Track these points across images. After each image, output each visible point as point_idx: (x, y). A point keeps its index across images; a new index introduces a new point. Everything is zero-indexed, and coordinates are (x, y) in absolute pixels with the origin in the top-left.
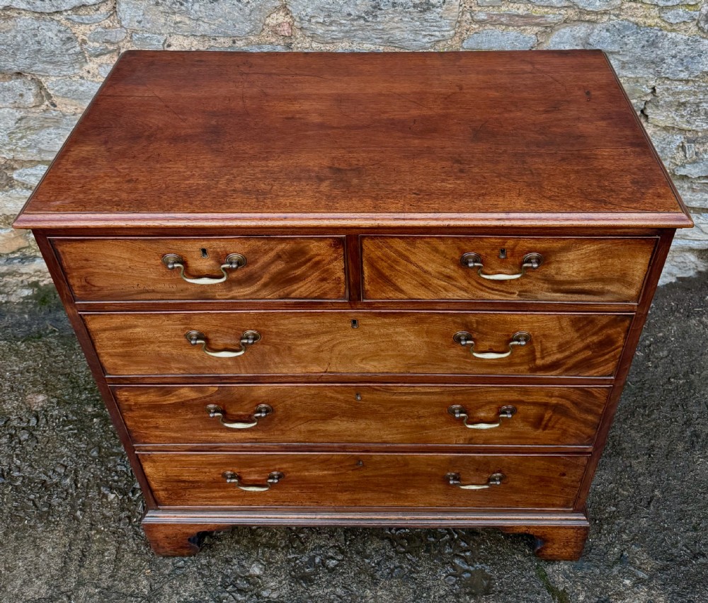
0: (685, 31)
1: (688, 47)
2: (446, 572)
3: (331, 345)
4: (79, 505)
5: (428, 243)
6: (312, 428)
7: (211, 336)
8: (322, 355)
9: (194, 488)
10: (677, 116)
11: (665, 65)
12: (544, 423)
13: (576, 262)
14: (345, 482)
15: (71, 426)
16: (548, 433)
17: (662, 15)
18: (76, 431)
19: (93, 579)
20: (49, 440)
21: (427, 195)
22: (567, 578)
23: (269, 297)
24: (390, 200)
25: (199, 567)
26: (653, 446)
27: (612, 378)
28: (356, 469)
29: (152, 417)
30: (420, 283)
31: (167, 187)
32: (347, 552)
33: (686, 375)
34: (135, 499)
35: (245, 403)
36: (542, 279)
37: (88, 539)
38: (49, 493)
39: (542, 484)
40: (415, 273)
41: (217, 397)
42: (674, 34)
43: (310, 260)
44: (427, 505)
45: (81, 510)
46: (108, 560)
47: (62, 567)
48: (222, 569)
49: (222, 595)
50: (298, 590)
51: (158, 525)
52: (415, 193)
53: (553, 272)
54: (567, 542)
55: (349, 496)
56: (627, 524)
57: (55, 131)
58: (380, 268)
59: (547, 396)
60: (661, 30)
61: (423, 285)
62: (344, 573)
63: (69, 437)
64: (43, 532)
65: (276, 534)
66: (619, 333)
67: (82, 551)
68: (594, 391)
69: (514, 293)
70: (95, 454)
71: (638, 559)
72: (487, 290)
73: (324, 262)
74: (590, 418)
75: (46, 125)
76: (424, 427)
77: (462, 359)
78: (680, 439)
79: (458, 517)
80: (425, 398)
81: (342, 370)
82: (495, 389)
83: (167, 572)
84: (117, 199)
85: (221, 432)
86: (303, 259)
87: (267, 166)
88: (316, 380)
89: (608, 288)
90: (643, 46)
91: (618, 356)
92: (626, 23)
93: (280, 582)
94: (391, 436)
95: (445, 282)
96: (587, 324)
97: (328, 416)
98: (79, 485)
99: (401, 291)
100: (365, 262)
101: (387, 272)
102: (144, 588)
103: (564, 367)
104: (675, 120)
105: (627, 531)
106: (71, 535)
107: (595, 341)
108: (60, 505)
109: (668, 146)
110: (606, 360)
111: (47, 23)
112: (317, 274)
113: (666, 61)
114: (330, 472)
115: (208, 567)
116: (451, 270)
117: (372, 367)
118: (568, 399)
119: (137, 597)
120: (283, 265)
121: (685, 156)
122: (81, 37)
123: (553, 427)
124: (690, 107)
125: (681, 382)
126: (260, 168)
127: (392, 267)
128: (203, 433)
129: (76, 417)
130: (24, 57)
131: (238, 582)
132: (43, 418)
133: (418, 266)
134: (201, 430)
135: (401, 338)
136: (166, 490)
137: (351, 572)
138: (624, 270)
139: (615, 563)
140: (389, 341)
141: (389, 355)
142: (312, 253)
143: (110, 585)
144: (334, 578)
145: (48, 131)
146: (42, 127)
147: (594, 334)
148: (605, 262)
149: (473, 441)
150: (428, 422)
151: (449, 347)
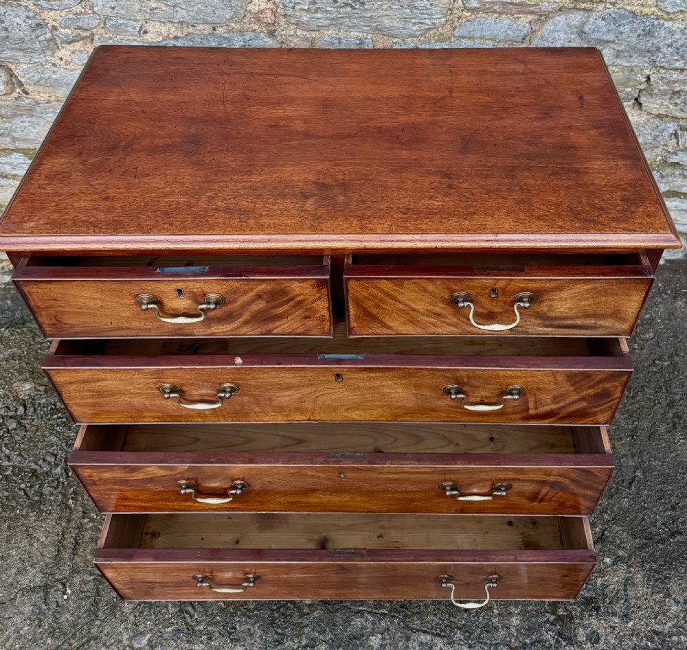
0: (682, 20)
1: (684, 37)
3: (314, 396)
4: (71, 494)
5: (415, 283)
10: (671, 104)
11: (660, 54)
13: (569, 301)
15: (60, 415)
17: (659, 4)
18: (64, 420)
20: (38, 429)
21: (415, 214)
23: (250, 333)
24: (376, 220)
26: (636, 428)
30: (409, 320)
31: (146, 206)
33: (670, 357)
36: (534, 316)
37: (80, 527)
38: (40, 482)
40: (403, 311)
42: (670, 23)
43: (292, 299)
45: (73, 498)
47: (56, 555)
52: (401, 212)
53: (545, 309)
56: (608, 504)
57: (28, 119)
58: (366, 307)
60: (657, 19)
61: (411, 322)
63: (58, 425)
64: (35, 521)
67: (76, 540)
71: (618, 538)
73: (307, 302)
75: (19, 113)
78: (664, 419)
81: (326, 418)
84: (93, 219)
86: (285, 299)
87: (250, 182)
89: (601, 322)
90: (639, 35)
92: (623, 12)
95: (434, 319)
99: (389, 327)
100: (350, 302)
101: (374, 311)
104: (669, 108)
106: (64, 524)
108: (51, 494)
109: (661, 134)
111: (15, 9)
112: (300, 312)
113: (662, 50)
116: (440, 308)
117: (358, 416)
120: (265, 305)
121: (678, 143)
122: (51, 23)
124: (684, 95)
125: (666, 364)
126: (242, 184)
127: (379, 306)
132: (30, 407)
133: (406, 305)
138: (617, 307)
139: (596, 542)
142: (294, 293)
145: (22, 119)
146: (14, 115)
148: (598, 300)
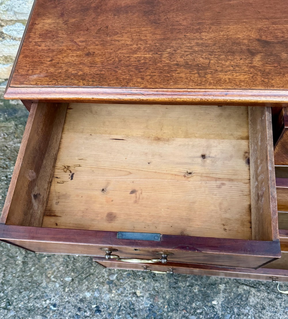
31: (120, 61)
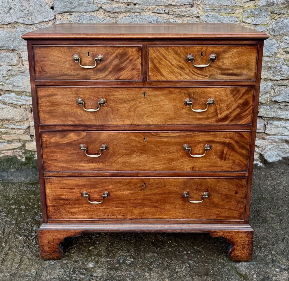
2: (185, 266)
3: (135, 107)
5: (173, 49)
6: (124, 161)
7: (86, 102)
8: (131, 113)
9: (67, 204)
12: (224, 156)
13: (229, 58)
14: (137, 199)
16: (227, 163)
19: (8, 270)
22: (246, 268)
23: (111, 79)
25: (62, 264)
27: (251, 125)
28: (142, 189)
29: (55, 152)
30: (171, 71)
32: (136, 258)
34: (32, 239)
35: (97, 143)
36: (217, 68)
39: (227, 200)
40: (169, 65)
41: (85, 140)
43: (128, 58)
44: (175, 218)
45: (5, 243)
46: (16, 262)
48: (73, 265)
49: (73, 276)
50: (111, 273)
51: (46, 232)
53: (221, 64)
54: (244, 245)
55: (138, 211)
56: (273, 248)
58: (155, 63)
59: (224, 137)
61: (172, 72)
62: (134, 266)
65: (101, 251)
66: (250, 98)
67: (3, 259)
68: (244, 133)
69: (207, 76)
70: (14, 222)
71: (281, 261)
72: (197, 75)
73: (133, 60)
74: (244, 152)
76: (172, 160)
77: (188, 115)
79: (189, 226)
80: (173, 140)
81: (139, 123)
82: (202, 133)
83: (45, 266)
85: (84, 163)
86: (126, 58)
88: (127, 129)
89: (243, 72)
91: (251, 112)
93: (102, 270)
94: (158, 166)
95: (180, 70)
96: (237, 93)
97: (131, 152)
98: (5, 234)
99: (163, 76)
100: (149, 60)
101: (158, 65)
102: (33, 273)
103: (230, 119)
105: (274, 250)
107: (241, 103)
110: (247, 114)
112: (131, 66)
114: (131, 192)
115: (66, 264)
116: (183, 63)
117: (152, 121)
118: (233, 140)
119: (29, 277)
120: (118, 61)
123: (229, 159)
127: (160, 62)
128: (76, 164)
129: (7, 209)
130: (17, 43)
131: (81, 270)
133: (170, 62)
134: (76, 161)
135: (163, 103)
136: (53, 206)
137: (138, 266)
138: (248, 62)
139: (270, 262)
140: (158, 105)
141: (158, 114)
142: (129, 55)
143: (16, 272)
144: (130, 268)
147: (240, 98)
148: (240, 58)
149: (194, 169)
150: (174, 156)
151: (183, 108)
